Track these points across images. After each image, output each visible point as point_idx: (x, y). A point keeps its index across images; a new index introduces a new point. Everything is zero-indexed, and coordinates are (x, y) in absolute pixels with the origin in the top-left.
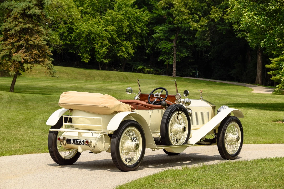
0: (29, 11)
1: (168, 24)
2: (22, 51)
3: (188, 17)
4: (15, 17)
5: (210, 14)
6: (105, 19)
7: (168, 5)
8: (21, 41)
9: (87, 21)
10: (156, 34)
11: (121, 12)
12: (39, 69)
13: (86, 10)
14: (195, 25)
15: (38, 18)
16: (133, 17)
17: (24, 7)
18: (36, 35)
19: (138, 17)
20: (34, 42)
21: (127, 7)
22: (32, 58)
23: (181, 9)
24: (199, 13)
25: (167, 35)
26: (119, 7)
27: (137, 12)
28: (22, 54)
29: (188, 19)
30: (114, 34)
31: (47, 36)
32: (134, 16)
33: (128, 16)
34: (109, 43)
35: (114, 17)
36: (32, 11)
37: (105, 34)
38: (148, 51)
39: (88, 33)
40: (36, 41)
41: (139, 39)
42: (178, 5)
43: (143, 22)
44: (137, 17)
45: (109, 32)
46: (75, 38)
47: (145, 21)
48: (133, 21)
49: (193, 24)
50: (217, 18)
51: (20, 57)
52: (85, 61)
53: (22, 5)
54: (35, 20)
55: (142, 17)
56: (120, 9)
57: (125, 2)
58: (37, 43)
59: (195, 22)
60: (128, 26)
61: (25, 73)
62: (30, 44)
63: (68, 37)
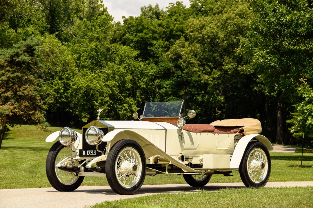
0: (17, 59)
1: (177, 77)
2: (10, 103)
3: (198, 69)
4: (2, 65)
5: (223, 65)
6: (106, 73)
7: (175, 56)
8: (9, 91)
9: (85, 75)
10: (163, 89)
11: (123, 65)
12: (32, 131)
13: (84, 64)
14: (207, 78)
15: (27, 66)
16: (137, 71)
17: (11, 54)
18: (26, 85)
19: (143, 70)
20: (23, 93)
21: (130, 59)
22: (21, 110)
23: (191, 60)
24: (210, 64)
25: (176, 90)
26: (121, 59)
27: (141, 65)
28: (10, 106)
29: (199, 71)
30: (115, 90)
31: (38, 85)
32: (138, 69)
33: (132, 70)
34: (110, 100)
35: (116, 71)
36: (21, 58)
37: (105, 90)
38: (154, 109)
39: (86, 89)
40: (25, 92)
41: (144, 95)
42: (187, 56)
43: (148, 76)
44: (141, 71)
45: (110, 88)
46: (71, 95)
47: (150, 74)
48: (136, 75)
49: (204, 77)
50: (231, 70)
51: (8, 109)
52: (83, 121)
53: (9, 52)
54: (24, 68)
55: (146, 70)
56: (121, 62)
57: (127, 54)
58: (27, 93)
59: (206, 75)
60: (131, 80)
61: (13, 128)
62: (19, 95)
63: (64, 94)
